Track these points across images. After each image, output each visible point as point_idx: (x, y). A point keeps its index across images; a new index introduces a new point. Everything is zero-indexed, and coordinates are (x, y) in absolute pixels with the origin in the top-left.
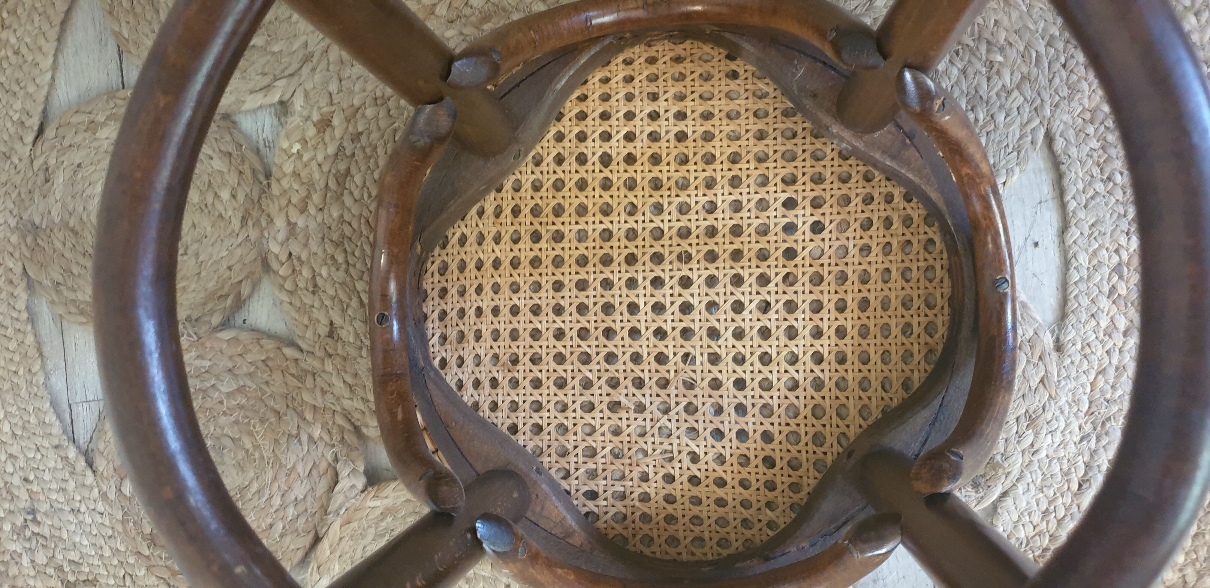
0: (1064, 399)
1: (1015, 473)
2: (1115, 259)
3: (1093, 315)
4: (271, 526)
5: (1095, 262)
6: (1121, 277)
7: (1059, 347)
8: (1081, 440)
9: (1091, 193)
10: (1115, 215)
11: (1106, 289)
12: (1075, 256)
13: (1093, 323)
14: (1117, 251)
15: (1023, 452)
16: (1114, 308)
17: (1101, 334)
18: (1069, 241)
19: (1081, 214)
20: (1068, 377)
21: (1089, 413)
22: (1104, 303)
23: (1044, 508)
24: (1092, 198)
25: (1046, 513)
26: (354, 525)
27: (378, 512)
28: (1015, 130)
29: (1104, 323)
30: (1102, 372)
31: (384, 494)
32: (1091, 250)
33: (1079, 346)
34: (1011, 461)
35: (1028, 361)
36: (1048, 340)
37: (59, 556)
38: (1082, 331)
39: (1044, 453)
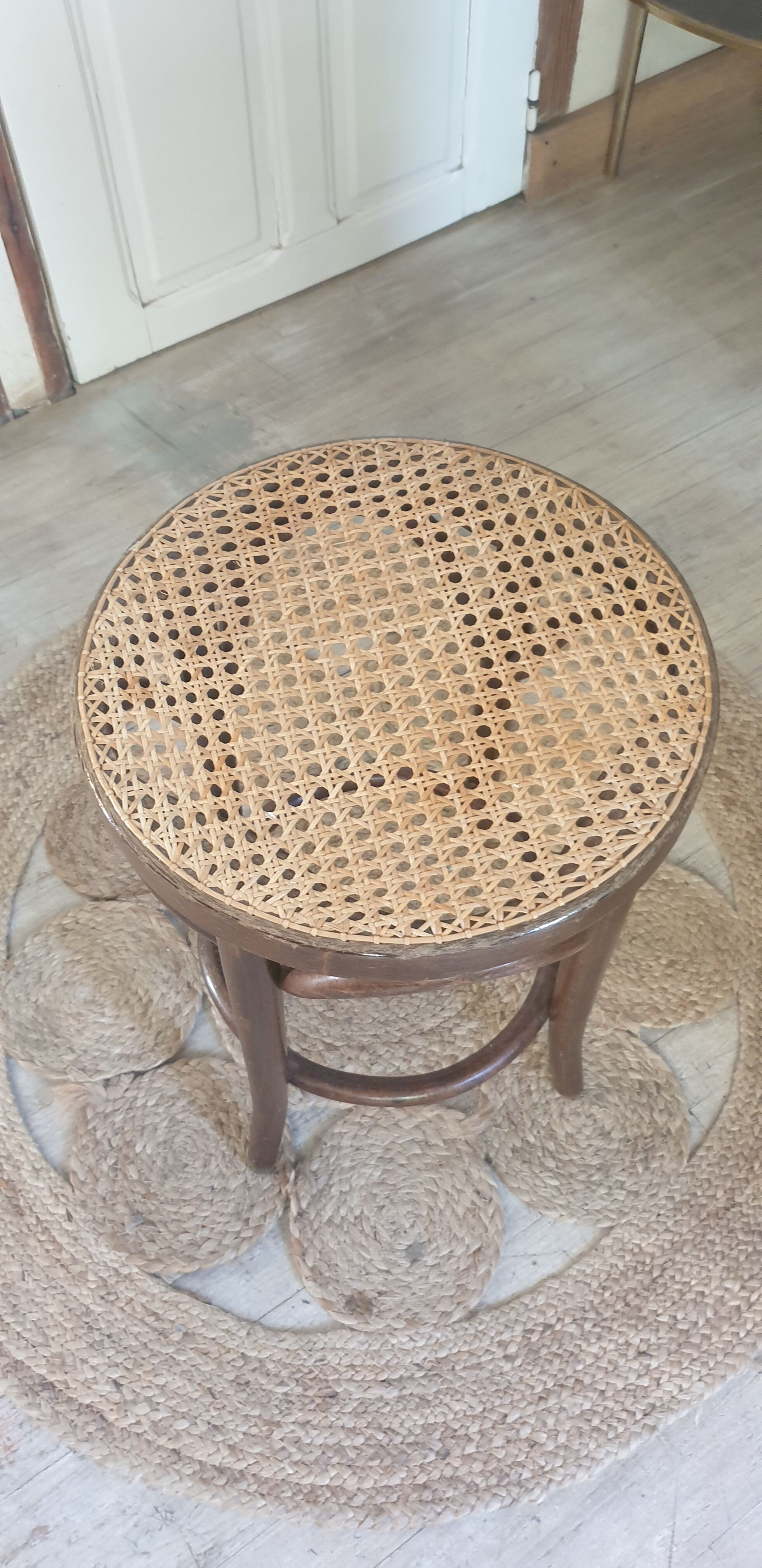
0: (438, 1335)
1: (371, 1328)
2: (553, 1321)
3: (506, 1326)
4: (109, 869)
5: (544, 1308)
6: (543, 1332)
7: (472, 1315)
8: (417, 1365)
9: (588, 1281)
10: (581, 1305)
11: (530, 1326)
12: (540, 1292)
13: (502, 1328)
14: (559, 1319)
15: (389, 1325)
16: (519, 1340)
17: (497, 1339)
18: (548, 1284)
19: (570, 1282)
20: (455, 1331)
21: (439, 1361)
22: (519, 1329)
23: (355, 1363)
24: (585, 1283)
25: (352, 1366)
26: (134, 916)
27: (149, 926)
28: (598, 1205)
29: (506, 1337)
30: (471, 1353)
31: (162, 923)
32: (550, 1301)
33: (481, 1328)
34: (378, 1319)
35: (452, 1296)
36: (473, 1303)
37: (35, 761)
38: (492, 1325)
39: (394, 1341)
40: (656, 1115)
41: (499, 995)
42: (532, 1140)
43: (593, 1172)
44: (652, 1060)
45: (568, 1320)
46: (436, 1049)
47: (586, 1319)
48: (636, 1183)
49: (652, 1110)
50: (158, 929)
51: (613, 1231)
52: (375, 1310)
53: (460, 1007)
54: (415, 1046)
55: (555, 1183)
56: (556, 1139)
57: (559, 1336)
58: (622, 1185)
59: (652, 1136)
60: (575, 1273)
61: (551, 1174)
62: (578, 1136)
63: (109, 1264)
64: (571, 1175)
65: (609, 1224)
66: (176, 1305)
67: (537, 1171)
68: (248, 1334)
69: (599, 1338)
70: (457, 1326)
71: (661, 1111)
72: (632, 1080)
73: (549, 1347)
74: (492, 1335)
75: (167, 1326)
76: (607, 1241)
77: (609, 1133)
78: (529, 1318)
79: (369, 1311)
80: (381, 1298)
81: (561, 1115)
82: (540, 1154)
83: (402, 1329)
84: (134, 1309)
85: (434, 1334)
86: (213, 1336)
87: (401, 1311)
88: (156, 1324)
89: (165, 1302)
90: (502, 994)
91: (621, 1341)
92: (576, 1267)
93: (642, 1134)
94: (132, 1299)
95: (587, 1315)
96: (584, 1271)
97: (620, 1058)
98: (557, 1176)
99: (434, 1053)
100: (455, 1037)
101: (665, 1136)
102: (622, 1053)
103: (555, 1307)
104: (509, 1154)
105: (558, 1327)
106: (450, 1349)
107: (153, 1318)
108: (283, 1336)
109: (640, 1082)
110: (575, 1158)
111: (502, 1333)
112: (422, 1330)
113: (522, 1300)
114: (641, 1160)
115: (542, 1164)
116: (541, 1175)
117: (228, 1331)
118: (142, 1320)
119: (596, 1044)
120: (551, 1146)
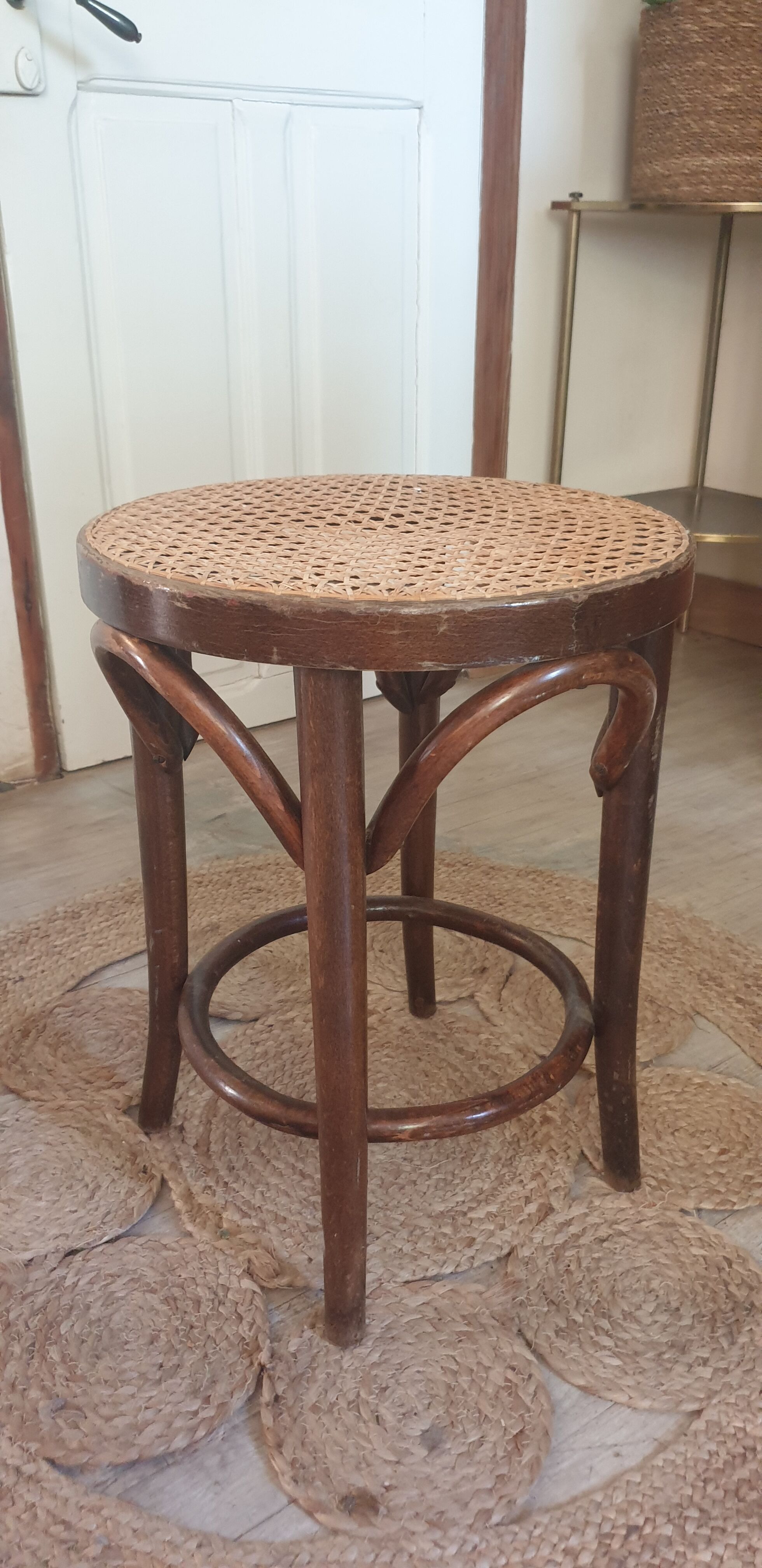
0: (476, 1539)
1: (377, 1533)
2: (641, 1521)
3: (574, 1529)
5: (624, 1507)
6: (626, 1537)
7: (521, 1516)
9: (682, 1473)
10: (677, 1501)
11: (606, 1529)
12: (616, 1488)
13: (568, 1531)
14: (647, 1520)
15: (403, 1528)
16: (594, 1546)
17: (563, 1546)
18: (627, 1477)
19: (656, 1475)
20: (500, 1536)
22: (591, 1532)
24: (678, 1475)
26: (86, 1113)
27: (103, 1121)
28: (678, 1384)
29: (574, 1542)
32: (632, 1498)
33: (537, 1532)
34: (387, 1521)
35: (489, 1490)
36: (521, 1500)
38: (553, 1527)
39: (413, 1549)
40: (733, 1288)
41: (522, 1181)
42: (580, 1319)
43: (664, 1349)
44: (716, 1236)
45: (660, 1520)
46: (448, 1230)
47: (686, 1518)
48: (723, 1359)
49: (726, 1284)
50: (115, 1126)
51: (704, 1413)
52: (382, 1510)
53: (475, 1193)
54: (422, 1228)
55: (616, 1362)
56: (610, 1317)
57: (651, 1541)
58: (705, 1362)
59: (733, 1310)
60: (661, 1464)
61: (608, 1353)
62: (638, 1313)
63: (9, 1462)
64: (636, 1353)
65: (695, 1406)
66: (96, 1510)
67: (591, 1352)
68: (200, 1546)
69: (709, 1542)
70: (502, 1529)
71: (737, 1285)
72: (695, 1256)
73: (639, 1555)
74: (555, 1540)
75: (80, 1537)
76: (699, 1425)
77: (678, 1309)
78: (605, 1519)
79: (376, 1511)
80: (392, 1493)
81: (613, 1292)
82: (593, 1333)
83: (424, 1533)
84: (35, 1516)
85: (469, 1537)
86: (149, 1549)
87: (420, 1509)
88: (65, 1535)
89: (82, 1507)
90: (525, 1182)
91: (742, 1546)
92: (662, 1456)
93: (720, 1310)
94: (33, 1505)
95: (686, 1513)
96: (673, 1462)
97: (676, 1235)
98: (616, 1355)
99: (445, 1235)
100: (471, 1220)
101: (750, 1310)
102: (677, 1231)
103: (641, 1506)
104: (552, 1334)
105: (648, 1530)
106: (495, 1560)
107: (61, 1528)
108: (250, 1547)
109: (704, 1257)
110: (639, 1335)
111: (568, 1539)
112: (453, 1532)
113: (591, 1497)
114: (724, 1335)
115: (595, 1344)
116: (597, 1355)
117: (170, 1542)
118: (46, 1532)
119: (644, 1224)
120: (605, 1324)
